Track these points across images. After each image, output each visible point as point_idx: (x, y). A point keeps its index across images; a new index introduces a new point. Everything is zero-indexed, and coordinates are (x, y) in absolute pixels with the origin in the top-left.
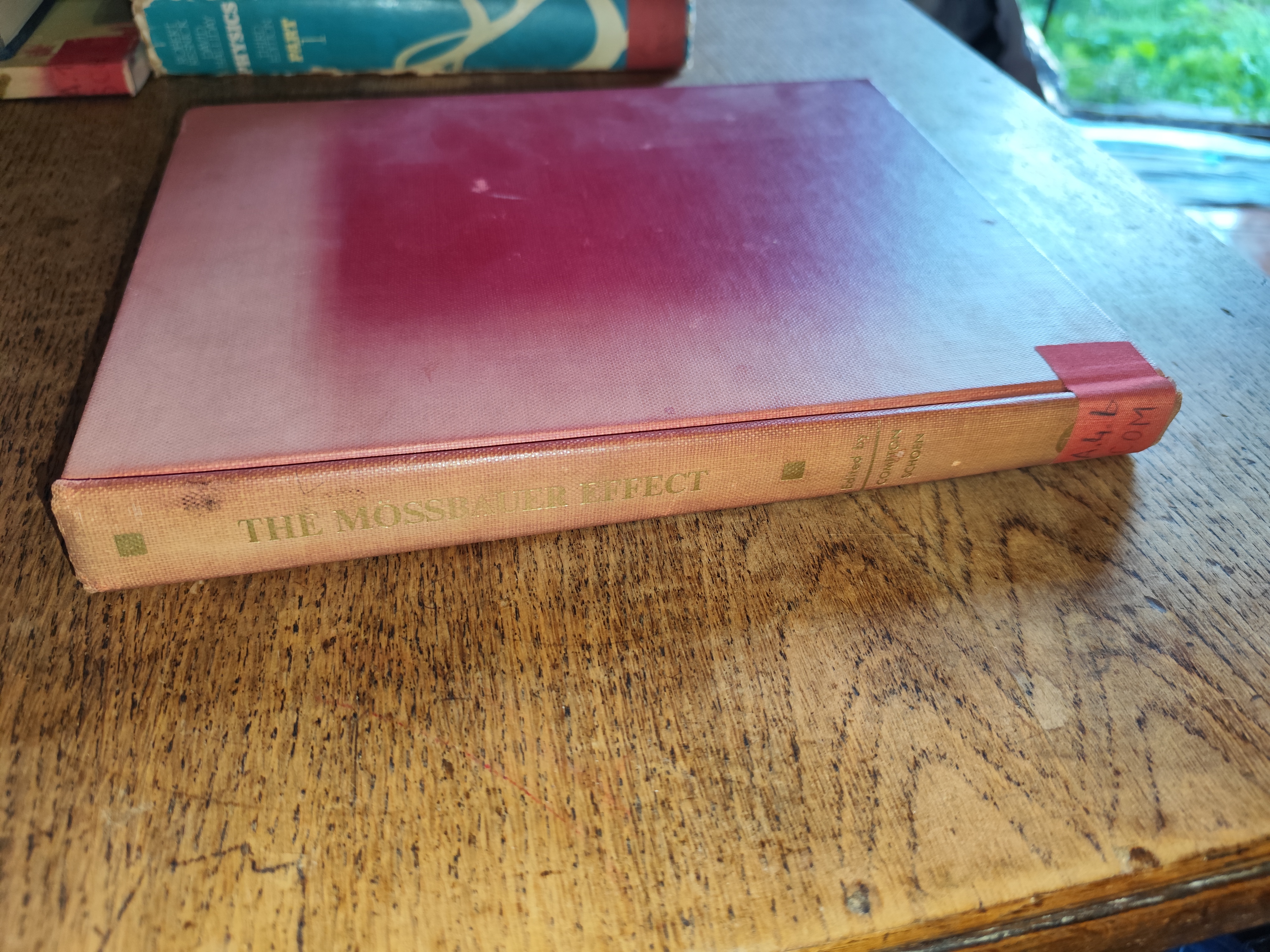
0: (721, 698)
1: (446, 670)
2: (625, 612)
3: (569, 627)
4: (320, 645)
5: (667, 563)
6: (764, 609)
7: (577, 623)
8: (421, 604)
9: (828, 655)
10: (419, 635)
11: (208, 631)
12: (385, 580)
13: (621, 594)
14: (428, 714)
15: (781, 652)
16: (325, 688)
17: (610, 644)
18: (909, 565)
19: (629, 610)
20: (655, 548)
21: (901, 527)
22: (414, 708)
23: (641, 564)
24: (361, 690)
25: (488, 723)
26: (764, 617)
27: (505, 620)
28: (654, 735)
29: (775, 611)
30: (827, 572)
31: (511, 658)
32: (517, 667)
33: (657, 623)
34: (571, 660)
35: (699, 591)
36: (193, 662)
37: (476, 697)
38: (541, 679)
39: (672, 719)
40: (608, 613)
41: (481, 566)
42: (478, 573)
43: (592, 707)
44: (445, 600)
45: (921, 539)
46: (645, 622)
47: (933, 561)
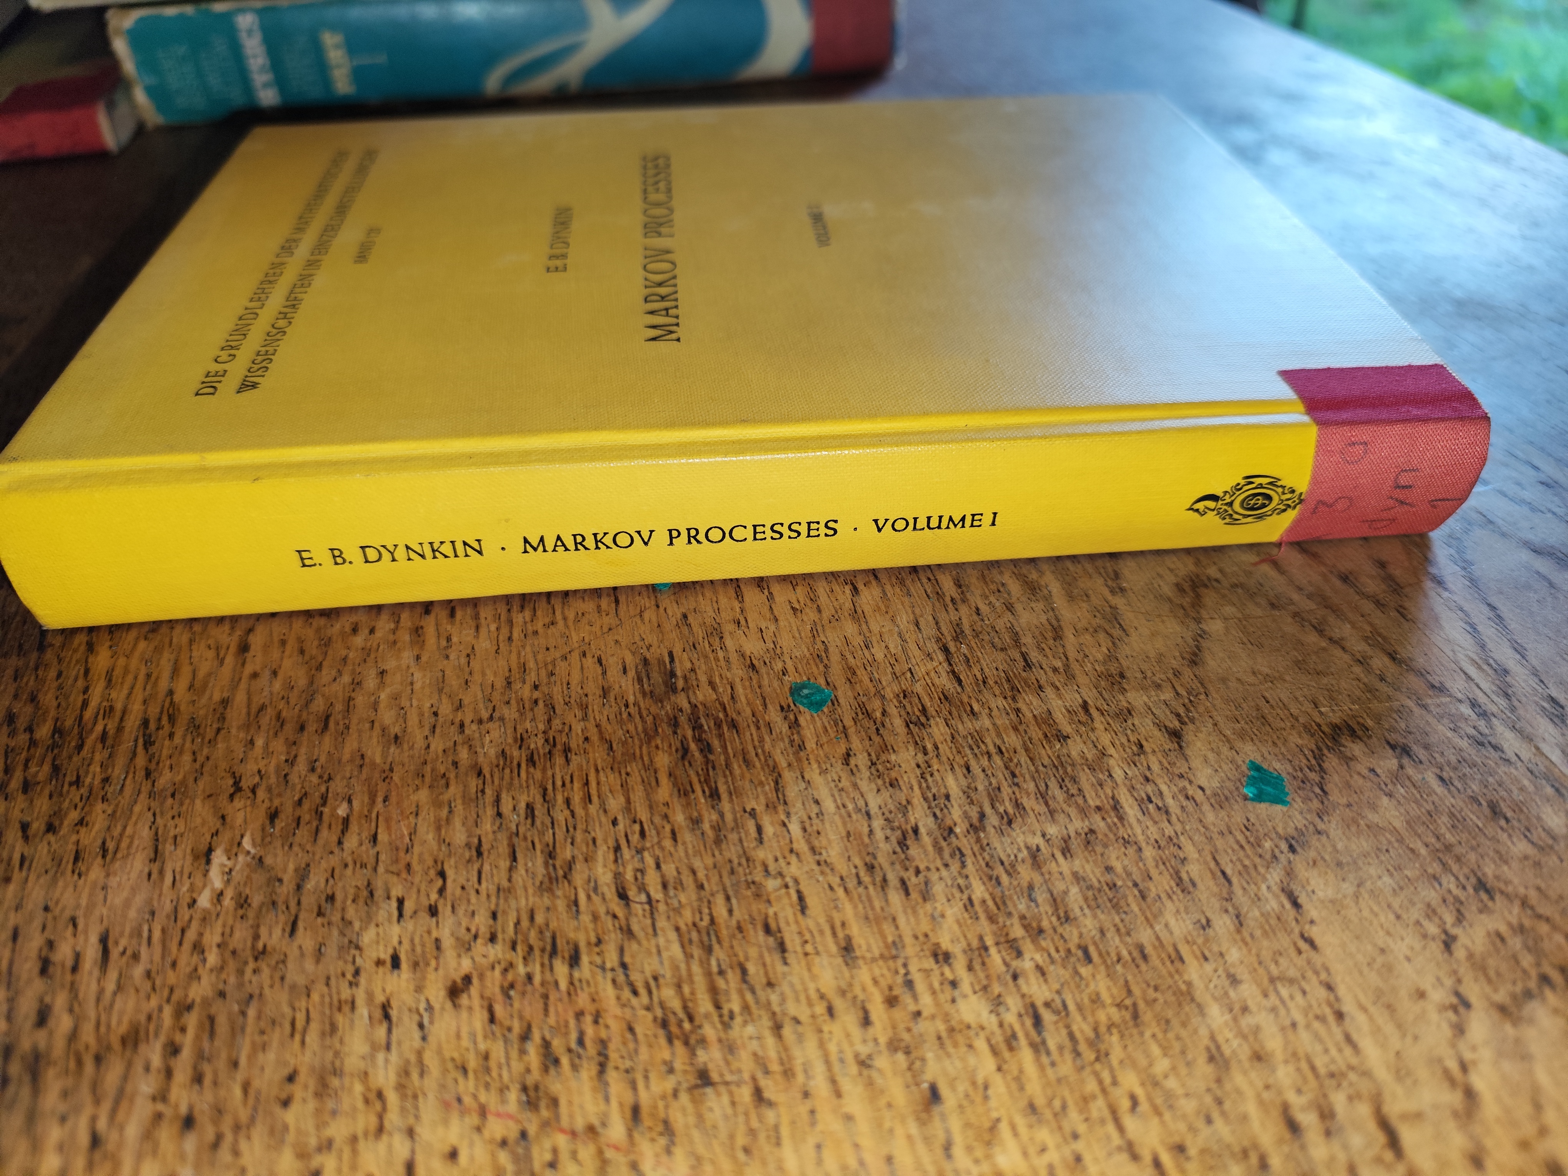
0: (1220, 1039)
1: (687, 1026)
2: (999, 883)
3: (902, 921)
4: (442, 993)
5: (1053, 784)
6: (1248, 856)
7: (915, 912)
8: (623, 896)
9: (1388, 933)
10: (627, 959)
11: (232, 980)
12: (551, 855)
13: (982, 849)
14: (666, 1123)
15: (1302, 936)
16: (461, 1080)
17: (986, 949)
18: (1473, 752)
19: (1005, 879)
20: (1024, 759)
21: (1433, 686)
22: (636, 1111)
23: (1006, 791)
24: (530, 1081)
25: (785, 1131)
26: (1252, 871)
27: (781, 915)
28: (1111, 1128)
29: (1268, 856)
30: (1336, 778)
31: (806, 990)
32: (820, 1009)
33: (1063, 900)
34: (920, 986)
35: (1121, 832)
36: (206, 1045)
37: (754, 1079)
38: (871, 1031)
39: (1140, 1092)
40: (967, 887)
41: (722, 815)
42: (717, 828)
43: (980, 1080)
44: (665, 886)
45: (1474, 704)
46: (1040, 900)
47: (1510, 742)
